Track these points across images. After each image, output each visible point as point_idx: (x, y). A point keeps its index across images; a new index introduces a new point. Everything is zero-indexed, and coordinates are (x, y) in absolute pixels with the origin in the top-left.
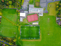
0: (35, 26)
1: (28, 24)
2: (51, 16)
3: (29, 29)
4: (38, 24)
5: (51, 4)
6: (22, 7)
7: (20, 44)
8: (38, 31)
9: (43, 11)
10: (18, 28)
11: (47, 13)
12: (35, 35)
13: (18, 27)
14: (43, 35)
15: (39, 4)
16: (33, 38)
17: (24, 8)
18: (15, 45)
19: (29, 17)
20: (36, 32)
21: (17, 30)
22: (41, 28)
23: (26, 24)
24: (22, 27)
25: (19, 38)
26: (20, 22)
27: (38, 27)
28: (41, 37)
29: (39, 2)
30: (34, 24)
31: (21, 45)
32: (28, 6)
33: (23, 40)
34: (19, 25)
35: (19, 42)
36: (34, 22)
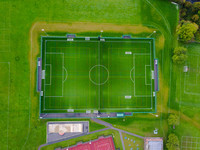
0: (71, 110)
1: (114, 127)
3: (107, 93)
4: (52, 128)
7: (154, 9)
8: (50, 85)
12: (71, 58)
13: (173, 105)
20: (66, 75)
21: (173, 87)
22: (33, 102)
23: (125, 122)
24: (151, 102)
25: (160, 43)
26: (159, 136)
27: (51, 107)
28: (34, 48)
30: (77, 128)
34: (165, 117)
36: (76, 136)
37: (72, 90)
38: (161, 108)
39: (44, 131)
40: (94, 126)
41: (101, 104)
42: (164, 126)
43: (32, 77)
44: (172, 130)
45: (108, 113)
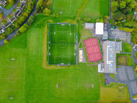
0: (75, 54)
1: (81, 40)
2: (99, 90)
3: (69, 41)
4: (81, 61)
6: (115, 28)
7: (38, 23)
8: (66, 61)
9: (108, 72)
10: (71, 18)
12: (56, 54)
13: (74, 18)
14: (57, 72)
15: (123, 64)
16: (50, 51)
17: (113, 33)
18: (37, 12)
19: (94, 42)
20: (63, 56)
21: (67, 18)
22: (72, 67)
23: (79, 36)
24: (73, 26)
25: (51, 21)
26: (84, 24)
27: (73, 61)
28: (53, 67)
29: (127, 65)
30: (81, 52)
31: (36, 25)
32: (118, 41)
33: (46, 30)
34: (78, 21)
35: (42, 20)
36: (83, 53)
37: (68, 54)
38: (75, 23)
39: (82, 63)
40: (80, 46)
41: (73, 43)
42: (81, 22)
43: (63, 68)
44: (82, 19)
45: (76, 41)
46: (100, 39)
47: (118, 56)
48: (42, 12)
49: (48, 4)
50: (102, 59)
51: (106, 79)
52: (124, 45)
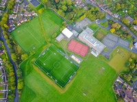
0: (71, 62)
1: (64, 50)
2: (109, 67)
4: (79, 62)
5: (122, 50)
6: (75, 23)
9: (101, 50)
10: (44, 45)
11: (107, 58)
12: (60, 76)
13: (46, 43)
14: (74, 86)
15: (103, 37)
16: (54, 78)
17: (77, 27)
18: (18, 64)
19: (73, 43)
20: (66, 72)
21: (42, 47)
22: (79, 72)
23: (61, 49)
24: (50, 48)
25: (34, 60)
26: (55, 40)
27: (76, 68)
28: (68, 86)
29: (105, 36)
30: (73, 57)
31: (26, 73)
32: (85, 28)
33: (36, 68)
34: (50, 42)
35: (27, 65)
37: (67, 67)
38: (50, 45)
40: (69, 54)
41: (62, 57)
42: (53, 40)
43: (74, 79)
44: (52, 38)
45: (63, 54)
46: (75, 38)
47: (95, 36)
48: (21, 61)
49: (19, 52)
50: (89, 47)
51: (105, 56)
52: (91, 27)
